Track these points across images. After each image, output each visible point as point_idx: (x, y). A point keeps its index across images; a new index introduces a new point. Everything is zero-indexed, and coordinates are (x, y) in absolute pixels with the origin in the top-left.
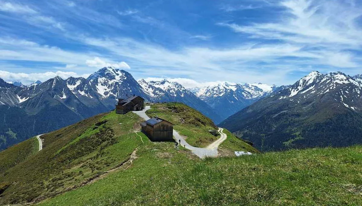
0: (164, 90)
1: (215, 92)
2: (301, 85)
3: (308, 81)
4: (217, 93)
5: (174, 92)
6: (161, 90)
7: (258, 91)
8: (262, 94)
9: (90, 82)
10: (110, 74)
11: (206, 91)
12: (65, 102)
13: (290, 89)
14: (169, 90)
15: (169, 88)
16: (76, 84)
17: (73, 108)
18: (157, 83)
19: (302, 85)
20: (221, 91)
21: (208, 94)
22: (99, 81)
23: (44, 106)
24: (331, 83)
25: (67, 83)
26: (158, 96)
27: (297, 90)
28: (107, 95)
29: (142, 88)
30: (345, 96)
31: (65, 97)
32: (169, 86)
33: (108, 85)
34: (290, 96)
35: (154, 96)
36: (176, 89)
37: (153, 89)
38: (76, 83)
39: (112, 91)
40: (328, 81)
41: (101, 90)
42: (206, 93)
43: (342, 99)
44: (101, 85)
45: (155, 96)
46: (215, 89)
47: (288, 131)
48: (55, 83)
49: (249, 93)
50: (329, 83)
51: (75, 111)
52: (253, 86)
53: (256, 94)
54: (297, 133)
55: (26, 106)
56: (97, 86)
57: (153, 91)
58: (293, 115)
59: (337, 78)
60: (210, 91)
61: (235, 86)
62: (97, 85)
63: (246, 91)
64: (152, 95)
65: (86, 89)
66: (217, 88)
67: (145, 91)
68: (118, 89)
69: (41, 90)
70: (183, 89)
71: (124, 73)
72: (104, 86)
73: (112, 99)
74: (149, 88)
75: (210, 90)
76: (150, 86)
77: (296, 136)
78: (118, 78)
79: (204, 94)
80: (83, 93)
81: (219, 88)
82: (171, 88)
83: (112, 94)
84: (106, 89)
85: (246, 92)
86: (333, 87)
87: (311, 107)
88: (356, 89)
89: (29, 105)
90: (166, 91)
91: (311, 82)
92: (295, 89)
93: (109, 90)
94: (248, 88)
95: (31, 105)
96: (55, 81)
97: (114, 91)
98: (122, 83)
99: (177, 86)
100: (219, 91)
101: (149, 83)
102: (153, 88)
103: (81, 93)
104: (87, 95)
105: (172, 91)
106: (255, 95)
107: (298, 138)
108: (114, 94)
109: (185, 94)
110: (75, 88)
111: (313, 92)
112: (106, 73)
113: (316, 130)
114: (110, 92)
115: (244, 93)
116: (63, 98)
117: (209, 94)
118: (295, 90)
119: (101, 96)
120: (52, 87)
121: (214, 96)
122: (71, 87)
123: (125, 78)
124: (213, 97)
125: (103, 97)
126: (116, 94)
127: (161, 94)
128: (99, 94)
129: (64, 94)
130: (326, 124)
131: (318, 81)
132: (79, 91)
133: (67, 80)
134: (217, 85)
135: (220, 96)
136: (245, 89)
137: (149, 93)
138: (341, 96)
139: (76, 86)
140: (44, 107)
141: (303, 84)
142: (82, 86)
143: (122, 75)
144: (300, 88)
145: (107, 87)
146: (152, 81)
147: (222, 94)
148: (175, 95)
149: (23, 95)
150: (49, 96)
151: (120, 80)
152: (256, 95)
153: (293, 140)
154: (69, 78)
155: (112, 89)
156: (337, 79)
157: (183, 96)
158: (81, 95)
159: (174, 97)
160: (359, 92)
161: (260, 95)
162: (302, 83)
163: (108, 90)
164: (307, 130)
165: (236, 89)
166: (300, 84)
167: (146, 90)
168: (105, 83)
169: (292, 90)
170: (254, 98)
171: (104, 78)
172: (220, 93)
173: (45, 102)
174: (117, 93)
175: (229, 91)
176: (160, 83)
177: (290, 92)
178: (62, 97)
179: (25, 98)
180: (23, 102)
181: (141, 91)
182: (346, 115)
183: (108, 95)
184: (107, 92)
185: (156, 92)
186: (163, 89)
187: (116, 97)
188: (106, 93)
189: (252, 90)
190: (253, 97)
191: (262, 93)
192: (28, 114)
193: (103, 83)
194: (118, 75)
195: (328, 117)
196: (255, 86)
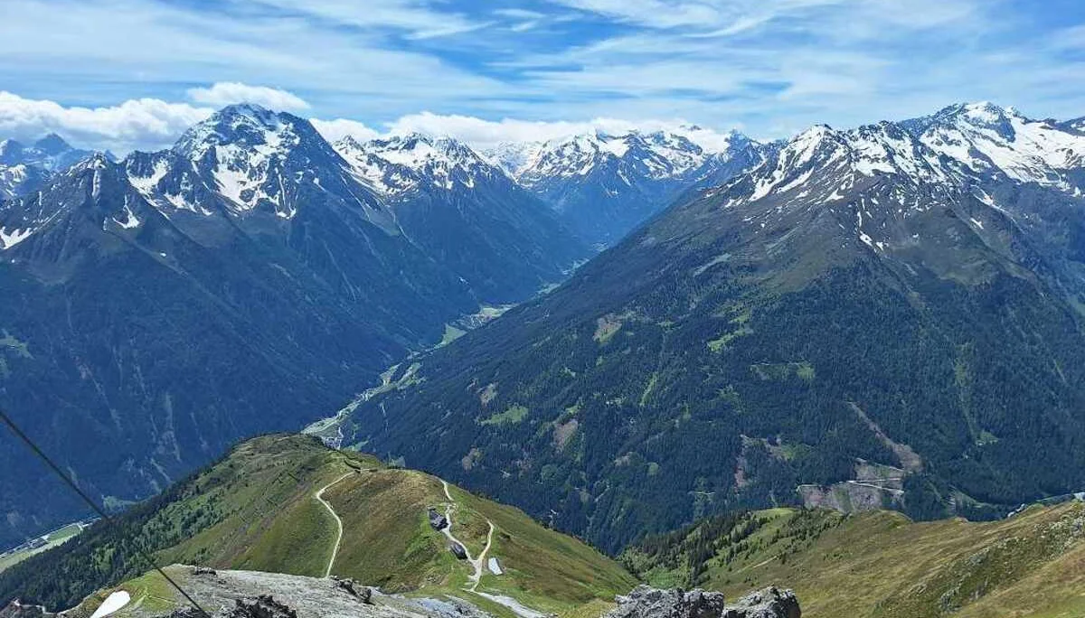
0: (415, 167)
1: (566, 162)
2: (781, 166)
3: (799, 155)
4: (571, 166)
5: (446, 174)
6: (406, 172)
7: (688, 153)
8: (698, 160)
9: (193, 163)
10: (246, 127)
11: (541, 157)
12: (138, 238)
13: (754, 180)
14: (429, 168)
15: (430, 162)
16: (154, 172)
17: (164, 255)
18: (393, 145)
19: (783, 166)
20: (584, 158)
21: (547, 167)
22: (219, 158)
23: (80, 256)
24: (846, 171)
25: (128, 172)
26: (399, 190)
27: (770, 180)
28: (250, 200)
29: (348, 166)
30: (868, 213)
31: (133, 222)
32: (429, 155)
33: (249, 169)
34: (752, 199)
35: (387, 190)
36: (451, 165)
37: (381, 167)
38: (154, 168)
39: (263, 187)
40: (842, 164)
41: (231, 184)
42: (540, 166)
43: (860, 221)
44: (229, 168)
45: (390, 192)
46: (568, 151)
47: (721, 315)
48: (99, 180)
49: (663, 159)
50: (842, 171)
51: (173, 262)
52: (676, 136)
53: (682, 162)
54: (741, 319)
55: (29, 258)
56: (215, 174)
57: (382, 174)
58: (740, 268)
59: (864, 153)
60: (552, 157)
61: (624, 138)
62: (217, 171)
63: (655, 154)
64: (381, 188)
65: (189, 188)
66: (573, 147)
67: (357, 177)
68: (280, 179)
69: (60, 204)
70: (471, 161)
71: (291, 125)
72: (235, 172)
73: (266, 213)
74: (370, 163)
75: (550, 153)
76: (373, 159)
77: (736, 326)
78: (273, 139)
79: (535, 169)
80: (179, 202)
81: (577, 147)
82: (437, 160)
83: (264, 195)
84: (244, 183)
85: (655, 158)
86: (847, 185)
87: (785, 246)
88: (898, 192)
89: (37, 254)
90: (420, 173)
91: (806, 157)
92: (766, 178)
93: (255, 183)
94: (662, 142)
95: (42, 253)
96: (97, 178)
97: (271, 188)
98: (289, 155)
99: (453, 153)
100: (578, 159)
101: (368, 145)
102: (381, 163)
103: (173, 201)
104: (192, 207)
105: (441, 170)
106: (681, 167)
107: (739, 332)
108: (270, 198)
109: (479, 177)
110: (154, 186)
111: (802, 195)
112: (234, 126)
113: (782, 310)
114: (259, 191)
115: (648, 160)
116: (129, 225)
117: (550, 166)
118: (767, 181)
119: (233, 204)
120: (93, 194)
121: (564, 174)
122: (143, 185)
123: (297, 141)
124: (559, 176)
125: (240, 209)
126: (277, 196)
127: (407, 183)
128: (227, 200)
129: (131, 213)
130: (807, 294)
131: (823, 156)
132: (167, 195)
133: (126, 161)
134: (571, 139)
135: (580, 176)
136: (653, 148)
137: (370, 182)
138: (859, 214)
139: (155, 180)
140: (82, 257)
141: (787, 163)
142: (175, 179)
143: (286, 130)
144: (778, 175)
145: (247, 173)
146: (375, 139)
147: (587, 168)
148: (449, 185)
149: (9, 222)
150: (91, 224)
151: (282, 148)
152: (683, 165)
153: (729, 337)
154: (130, 157)
155: (260, 182)
156: (864, 157)
157: (472, 185)
158: (175, 207)
159: (445, 190)
160: (902, 202)
161: (695, 164)
162: (785, 160)
163: (251, 185)
164: (764, 310)
165: (625, 148)
166: (779, 163)
167: (360, 172)
168: (238, 162)
169: (757, 181)
170: (676, 176)
171: (232, 147)
172: (581, 165)
173: (82, 244)
174: (279, 192)
175: (605, 158)
176: (401, 147)
177: (753, 186)
178: (126, 221)
179: (17, 230)
180: (15, 245)
181: (347, 176)
182: (856, 270)
183: (254, 201)
184: (248, 190)
185: (394, 177)
186: (413, 165)
187: (278, 204)
188: (246, 196)
189: (673, 148)
190: (675, 172)
191: (700, 157)
192: (40, 280)
193: (231, 162)
194: (272, 128)
195: (815, 276)
196: (681, 138)
